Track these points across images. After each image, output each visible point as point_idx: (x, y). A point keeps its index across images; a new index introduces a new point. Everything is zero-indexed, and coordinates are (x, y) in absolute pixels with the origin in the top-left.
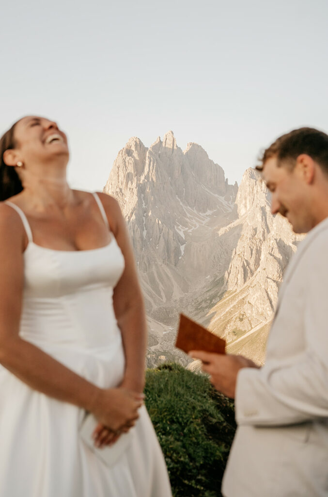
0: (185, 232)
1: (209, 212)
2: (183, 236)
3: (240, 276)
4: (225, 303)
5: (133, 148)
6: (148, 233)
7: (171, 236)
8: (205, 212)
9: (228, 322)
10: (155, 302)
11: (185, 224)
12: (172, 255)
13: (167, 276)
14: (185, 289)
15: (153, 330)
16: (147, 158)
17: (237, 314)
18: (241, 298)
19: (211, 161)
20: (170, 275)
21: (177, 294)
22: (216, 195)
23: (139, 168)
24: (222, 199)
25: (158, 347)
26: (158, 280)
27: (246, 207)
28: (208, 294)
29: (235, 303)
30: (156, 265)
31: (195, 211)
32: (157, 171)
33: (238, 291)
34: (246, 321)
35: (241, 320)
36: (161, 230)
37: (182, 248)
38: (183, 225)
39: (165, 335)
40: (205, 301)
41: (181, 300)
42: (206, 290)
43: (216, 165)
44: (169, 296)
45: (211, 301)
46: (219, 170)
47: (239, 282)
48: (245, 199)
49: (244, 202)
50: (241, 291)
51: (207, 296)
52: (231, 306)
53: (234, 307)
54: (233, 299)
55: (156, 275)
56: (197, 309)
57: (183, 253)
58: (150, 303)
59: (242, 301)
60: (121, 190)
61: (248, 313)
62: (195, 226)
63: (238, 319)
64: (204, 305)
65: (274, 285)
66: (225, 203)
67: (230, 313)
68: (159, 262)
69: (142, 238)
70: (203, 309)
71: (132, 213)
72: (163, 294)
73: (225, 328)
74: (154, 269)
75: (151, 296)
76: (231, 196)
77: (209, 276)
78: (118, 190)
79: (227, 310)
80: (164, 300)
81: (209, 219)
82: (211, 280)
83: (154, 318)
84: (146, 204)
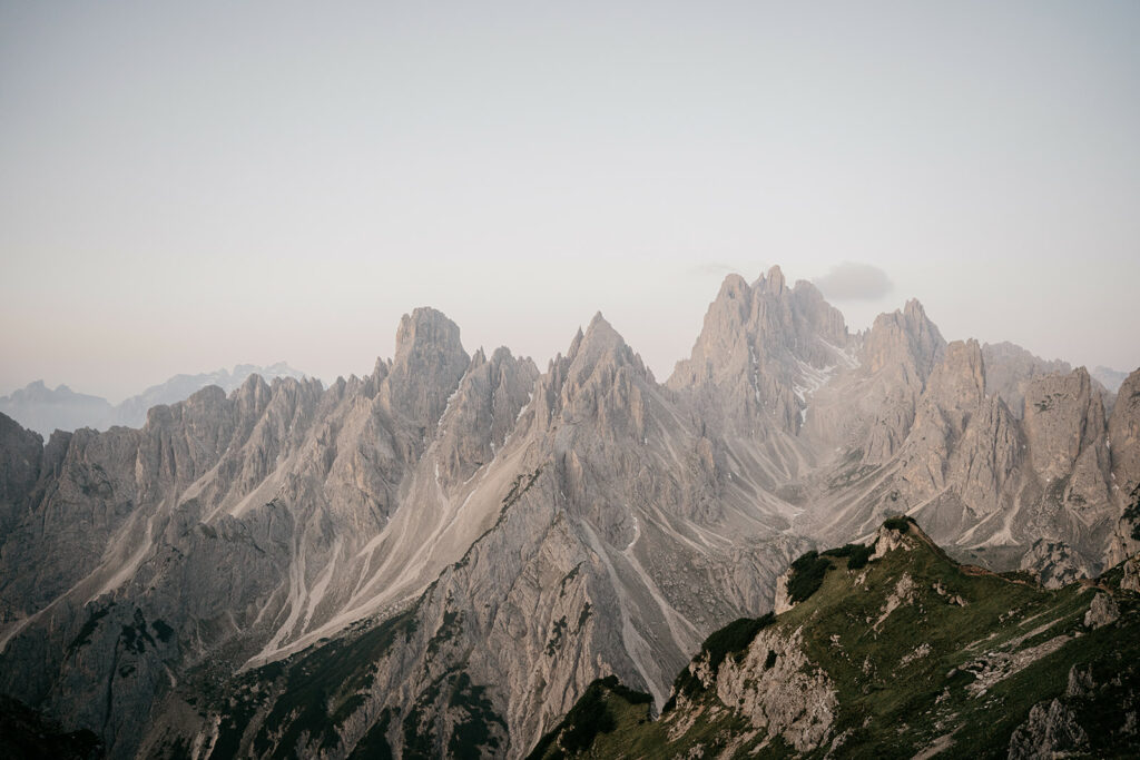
0: (805, 394)
1: (828, 369)
2: (803, 399)
3: (886, 448)
4: (868, 480)
5: (737, 289)
6: (761, 395)
7: (791, 399)
8: (822, 368)
9: (876, 502)
10: (778, 478)
11: (803, 384)
12: (793, 422)
13: (789, 447)
14: (813, 464)
15: (780, 511)
16: (755, 301)
17: (886, 493)
18: (889, 474)
19: (828, 304)
20: (794, 448)
21: (804, 470)
22: (834, 347)
23: (745, 313)
24: (841, 352)
25: (791, 531)
26: (779, 453)
27: (878, 361)
28: (843, 469)
29: (882, 479)
30: (775, 434)
31: (811, 368)
32: (768, 317)
33: (884, 465)
34: (901, 500)
35: (894, 499)
36: (778, 391)
37: (803, 413)
38: (801, 385)
39: (797, 517)
40: (842, 477)
41: (810, 477)
42: (839, 465)
43: (834, 309)
44: (794, 472)
45: (849, 478)
46: (837, 317)
47: (884, 455)
48: (879, 353)
49: (876, 356)
50: (889, 465)
51: (843, 471)
52: (878, 484)
53: (882, 484)
54: (879, 474)
55: (776, 447)
56: (831, 488)
57: (804, 420)
58: (773, 480)
59: (891, 478)
60: (723, 341)
61: (904, 491)
62: (815, 387)
63: (889, 499)
64: (839, 482)
65: (936, 457)
66: (846, 357)
67: (877, 491)
68: (779, 432)
69: (756, 400)
70: (839, 487)
71: (743, 370)
72: (786, 469)
73: (872, 510)
74: (772, 439)
75: (773, 472)
76: (853, 349)
77: (839, 449)
78: (720, 341)
79: (873, 488)
80: (789, 476)
81: (828, 378)
82: (843, 453)
83: (780, 497)
84: (757, 359)
